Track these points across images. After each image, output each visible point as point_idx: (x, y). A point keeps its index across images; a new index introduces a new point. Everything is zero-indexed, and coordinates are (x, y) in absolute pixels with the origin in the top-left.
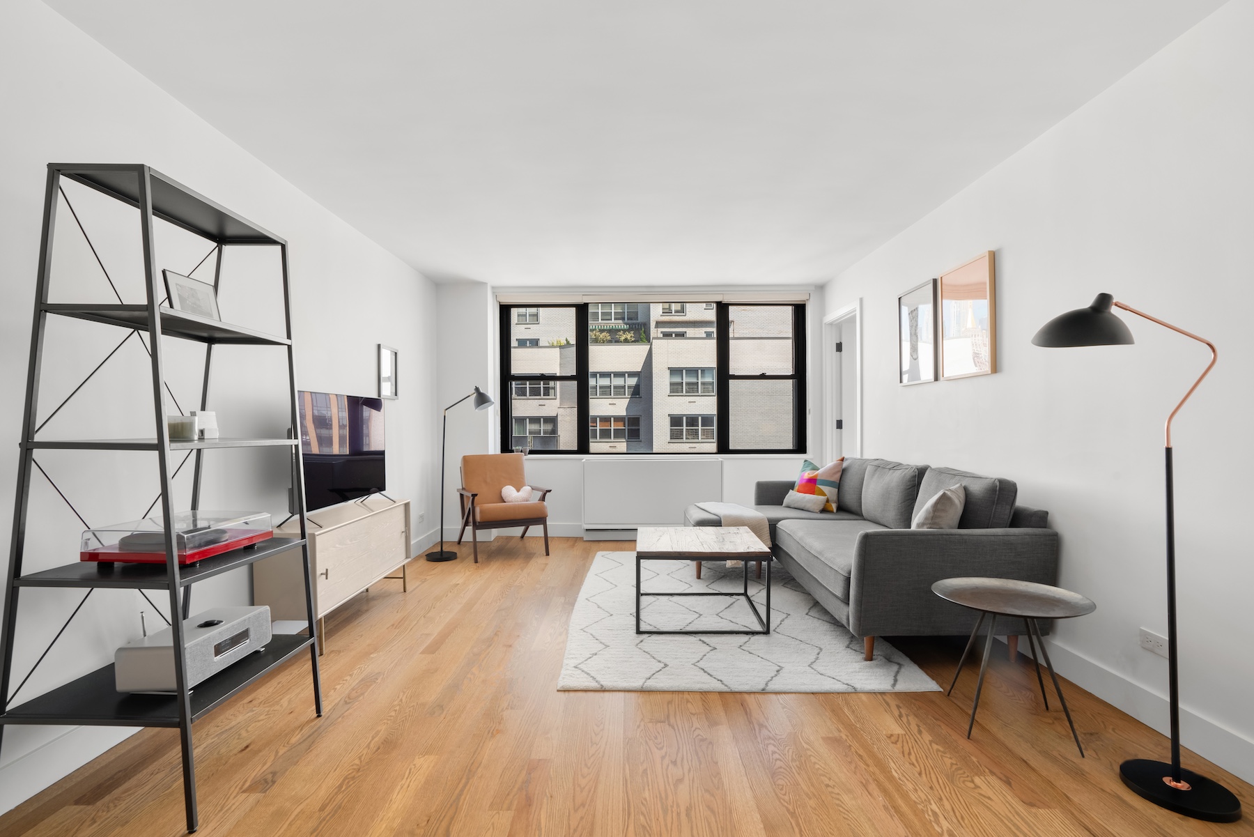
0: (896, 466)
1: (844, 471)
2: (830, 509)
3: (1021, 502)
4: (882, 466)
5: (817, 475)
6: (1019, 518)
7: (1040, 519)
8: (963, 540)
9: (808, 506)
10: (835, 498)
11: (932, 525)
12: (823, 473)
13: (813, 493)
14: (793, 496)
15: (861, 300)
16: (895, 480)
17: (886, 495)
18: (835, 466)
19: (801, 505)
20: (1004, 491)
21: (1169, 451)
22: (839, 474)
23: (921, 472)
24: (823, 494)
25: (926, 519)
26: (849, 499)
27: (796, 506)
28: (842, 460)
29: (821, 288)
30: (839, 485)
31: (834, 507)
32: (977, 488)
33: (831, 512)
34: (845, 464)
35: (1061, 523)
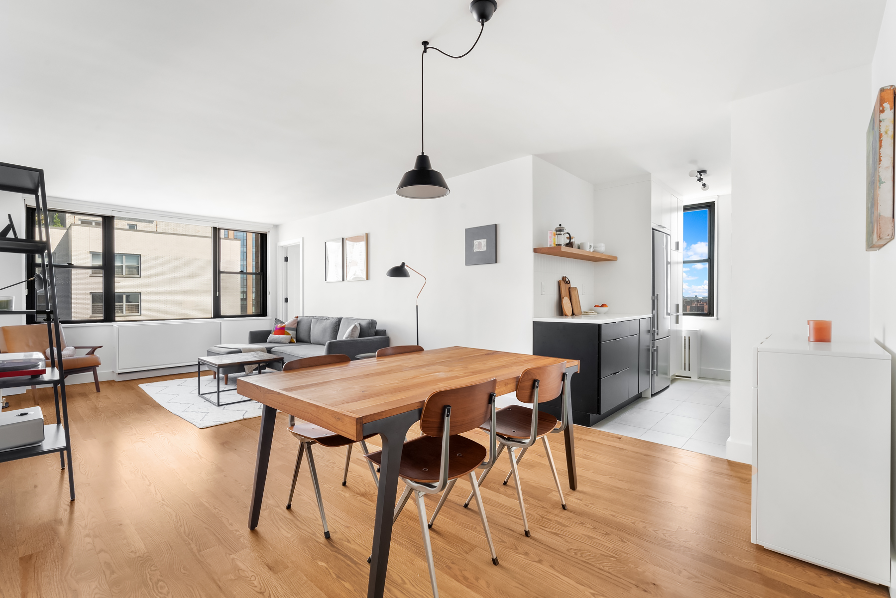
0: (327, 319)
1: (298, 323)
2: (293, 341)
3: (378, 328)
4: (319, 319)
5: (285, 326)
6: (377, 333)
7: (383, 332)
8: (362, 342)
9: (283, 341)
10: (295, 336)
11: (351, 337)
12: (288, 325)
13: (284, 334)
14: (272, 337)
15: (303, 238)
16: (328, 324)
17: (324, 330)
18: (294, 321)
19: (279, 341)
20: (373, 323)
21: (417, 306)
22: (296, 324)
23: (340, 320)
24: (289, 334)
25: (349, 335)
26: (303, 335)
27: (275, 341)
28: (297, 317)
29: (276, 227)
30: (297, 330)
31: (295, 340)
32: (364, 323)
33: (294, 343)
34: (299, 319)
35: (390, 334)
